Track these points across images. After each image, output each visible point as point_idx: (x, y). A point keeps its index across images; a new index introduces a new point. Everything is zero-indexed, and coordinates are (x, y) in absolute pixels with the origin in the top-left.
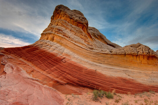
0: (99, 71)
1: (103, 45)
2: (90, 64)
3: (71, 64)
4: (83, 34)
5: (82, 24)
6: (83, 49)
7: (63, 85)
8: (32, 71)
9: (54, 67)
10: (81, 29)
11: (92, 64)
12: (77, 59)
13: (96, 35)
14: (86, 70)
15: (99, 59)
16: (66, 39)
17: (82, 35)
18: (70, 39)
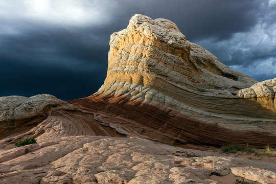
0: (221, 125)
1: (216, 80)
2: (206, 116)
3: (183, 118)
4: (184, 67)
5: (182, 49)
6: (190, 93)
7: (184, 144)
8: (143, 131)
9: (165, 124)
10: (181, 58)
11: (209, 116)
12: (186, 110)
13: (201, 59)
14: (204, 124)
15: (218, 107)
16: (162, 80)
17: (184, 69)
18: (167, 78)
